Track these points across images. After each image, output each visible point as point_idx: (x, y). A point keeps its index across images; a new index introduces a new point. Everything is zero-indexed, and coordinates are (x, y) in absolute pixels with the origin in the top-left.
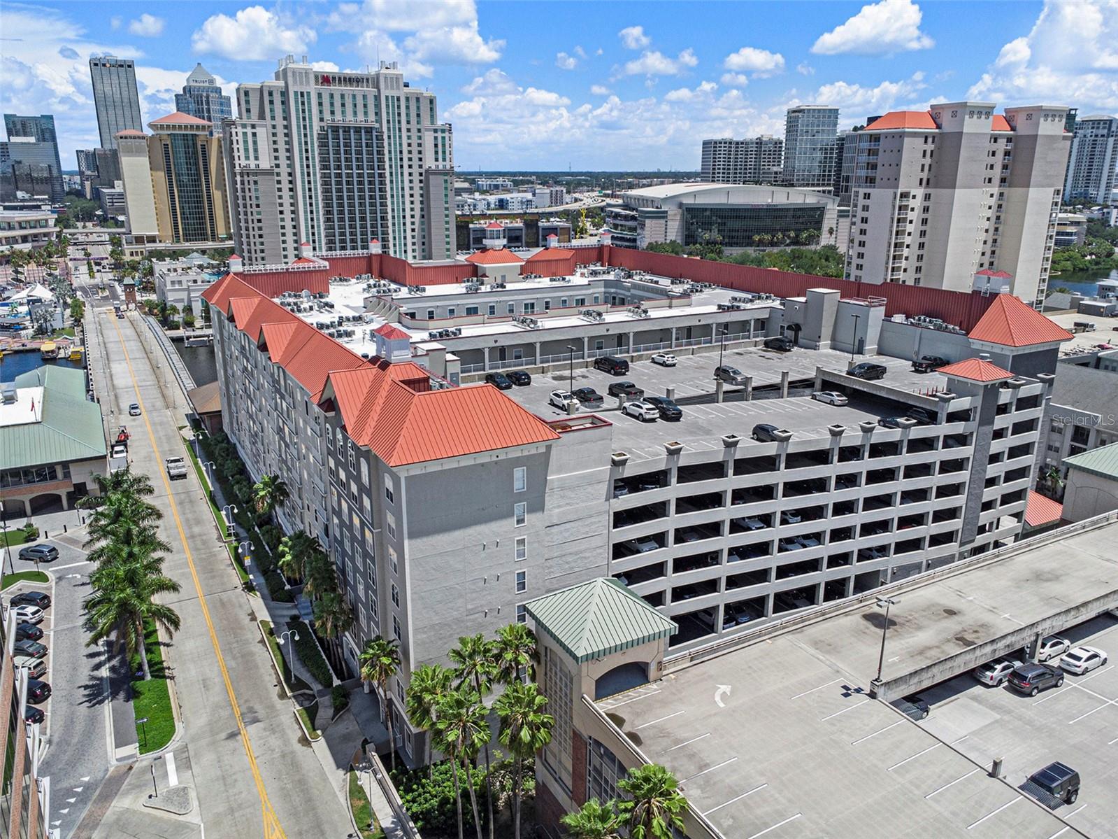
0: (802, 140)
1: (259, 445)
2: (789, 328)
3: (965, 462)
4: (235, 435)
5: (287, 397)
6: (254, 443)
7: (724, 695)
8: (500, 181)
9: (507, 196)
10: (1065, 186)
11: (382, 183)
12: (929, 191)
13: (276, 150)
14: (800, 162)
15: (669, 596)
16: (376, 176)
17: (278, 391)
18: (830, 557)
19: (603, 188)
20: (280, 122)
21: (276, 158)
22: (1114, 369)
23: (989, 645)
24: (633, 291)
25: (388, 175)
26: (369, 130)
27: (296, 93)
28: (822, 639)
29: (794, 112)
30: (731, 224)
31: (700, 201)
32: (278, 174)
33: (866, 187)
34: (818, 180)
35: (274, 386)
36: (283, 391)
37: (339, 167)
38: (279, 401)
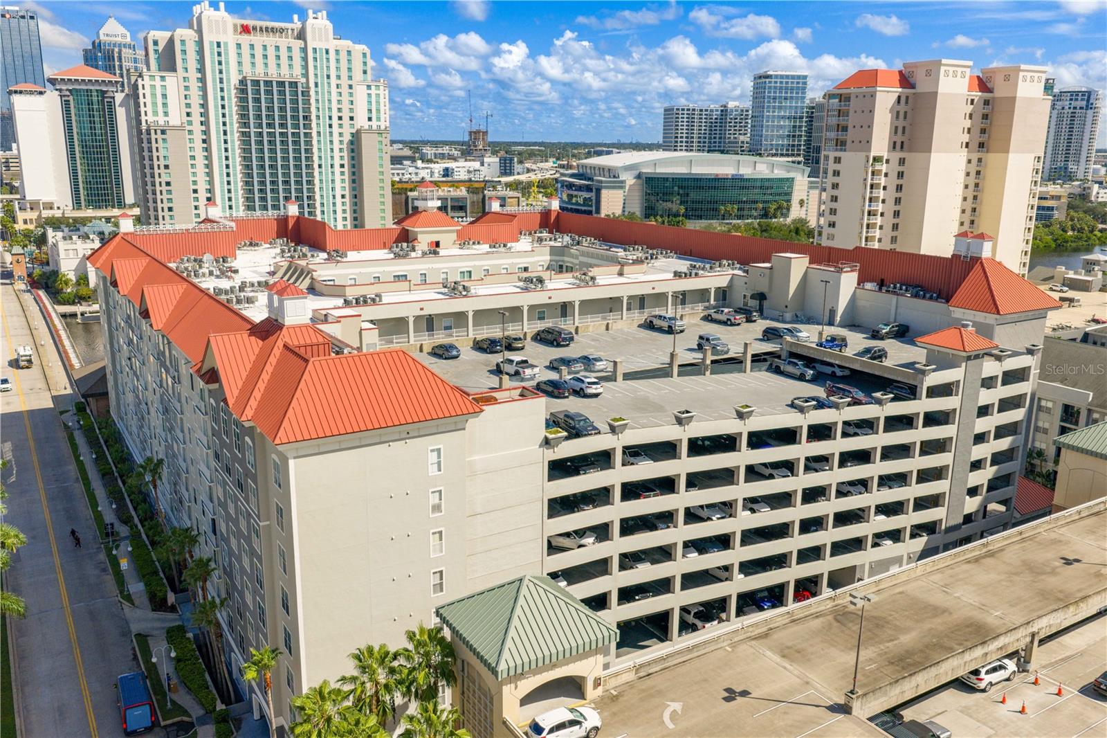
0: (768, 107)
1: (146, 430)
2: (753, 297)
3: (948, 443)
4: (122, 419)
5: (172, 370)
6: (141, 427)
7: (674, 714)
8: (446, 150)
9: (451, 165)
10: (1045, 153)
11: (309, 143)
12: (902, 155)
13: (188, 105)
14: (767, 131)
15: (614, 598)
16: (302, 135)
17: (163, 365)
18: (800, 552)
19: (558, 159)
20: (194, 75)
21: (188, 114)
22: (1103, 345)
23: (979, 648)
24: (582, 259)
25: (314, 134)
26: (294, 85)
27: (211, 43)
28: (790, 644)
29: (760, 77)
30: (693, 195)
31: (662, 170)
32: (190, 132)
33: (836, 150)
34: (787, 150)
35: (158, 359)
36: (168, 363)
37: (260, 126)
38: (164, 376)
